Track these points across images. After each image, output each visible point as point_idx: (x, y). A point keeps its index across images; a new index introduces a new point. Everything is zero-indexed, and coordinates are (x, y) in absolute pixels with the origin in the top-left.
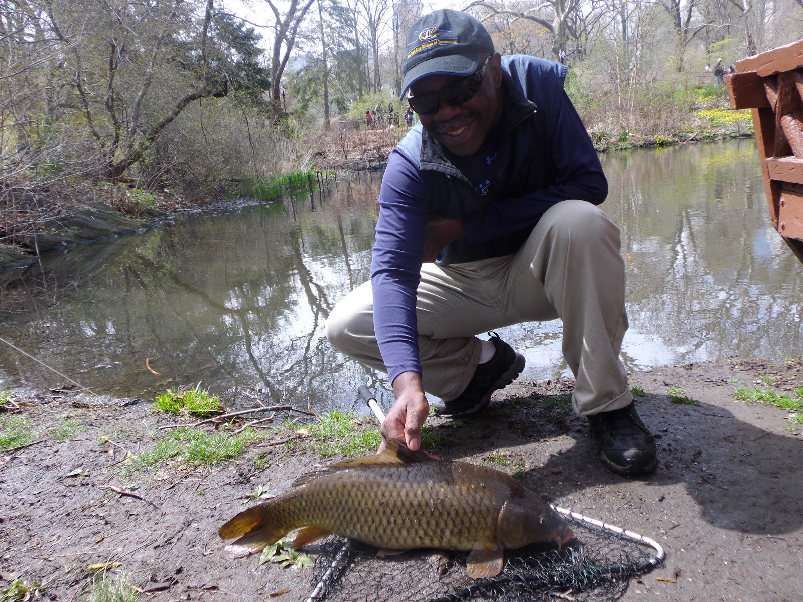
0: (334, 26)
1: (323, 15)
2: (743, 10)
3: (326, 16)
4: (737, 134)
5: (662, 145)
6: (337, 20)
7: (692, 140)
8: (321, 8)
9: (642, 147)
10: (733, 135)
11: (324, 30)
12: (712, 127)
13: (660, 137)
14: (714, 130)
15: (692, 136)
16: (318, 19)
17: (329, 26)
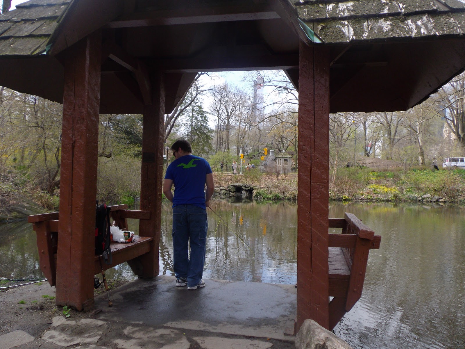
0: (198, 119)
1: (193, 113)
2: (416, 132)
3: (195, 114)
4: (384, 199)
5: (346, 200)
6: (201, 117)
7: (361, 199)
8: (193, 110)
9: (334, 200)
10: (382, 199)
11: (193, 121)
12: (374, 193)
13: (345, 196)
14: (375, 195)
15: (361, 197)
16: (191, 115)
17: (196, 119)
